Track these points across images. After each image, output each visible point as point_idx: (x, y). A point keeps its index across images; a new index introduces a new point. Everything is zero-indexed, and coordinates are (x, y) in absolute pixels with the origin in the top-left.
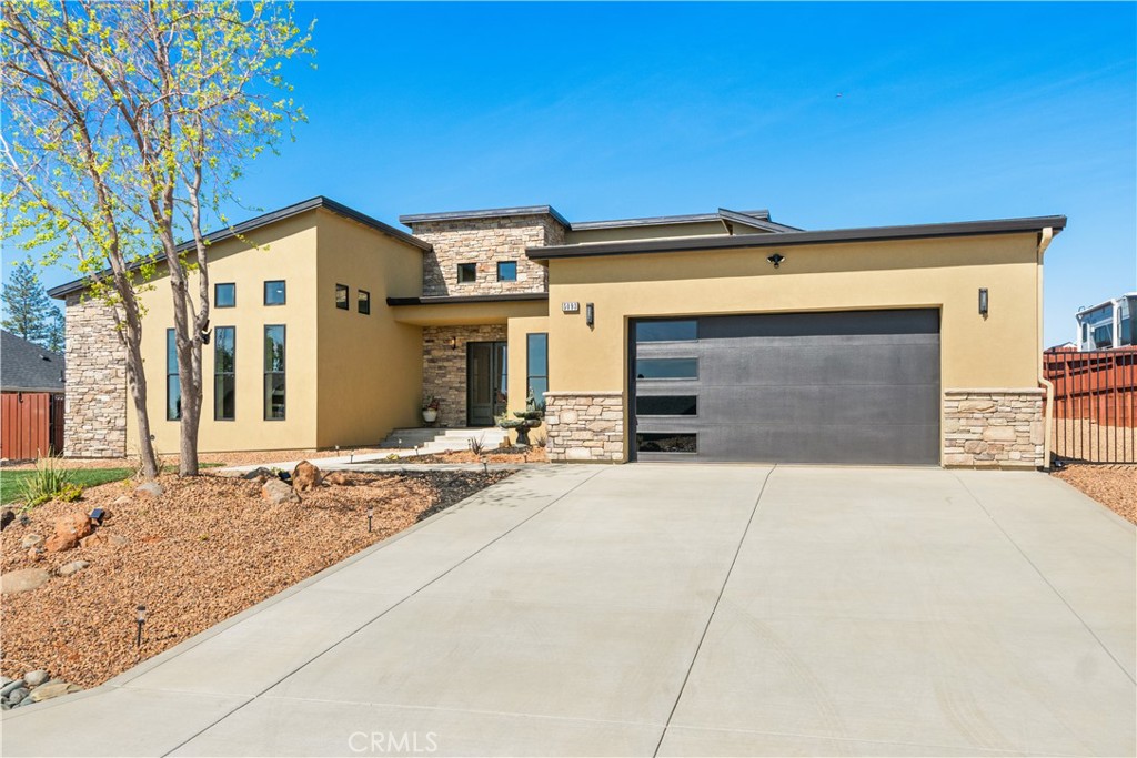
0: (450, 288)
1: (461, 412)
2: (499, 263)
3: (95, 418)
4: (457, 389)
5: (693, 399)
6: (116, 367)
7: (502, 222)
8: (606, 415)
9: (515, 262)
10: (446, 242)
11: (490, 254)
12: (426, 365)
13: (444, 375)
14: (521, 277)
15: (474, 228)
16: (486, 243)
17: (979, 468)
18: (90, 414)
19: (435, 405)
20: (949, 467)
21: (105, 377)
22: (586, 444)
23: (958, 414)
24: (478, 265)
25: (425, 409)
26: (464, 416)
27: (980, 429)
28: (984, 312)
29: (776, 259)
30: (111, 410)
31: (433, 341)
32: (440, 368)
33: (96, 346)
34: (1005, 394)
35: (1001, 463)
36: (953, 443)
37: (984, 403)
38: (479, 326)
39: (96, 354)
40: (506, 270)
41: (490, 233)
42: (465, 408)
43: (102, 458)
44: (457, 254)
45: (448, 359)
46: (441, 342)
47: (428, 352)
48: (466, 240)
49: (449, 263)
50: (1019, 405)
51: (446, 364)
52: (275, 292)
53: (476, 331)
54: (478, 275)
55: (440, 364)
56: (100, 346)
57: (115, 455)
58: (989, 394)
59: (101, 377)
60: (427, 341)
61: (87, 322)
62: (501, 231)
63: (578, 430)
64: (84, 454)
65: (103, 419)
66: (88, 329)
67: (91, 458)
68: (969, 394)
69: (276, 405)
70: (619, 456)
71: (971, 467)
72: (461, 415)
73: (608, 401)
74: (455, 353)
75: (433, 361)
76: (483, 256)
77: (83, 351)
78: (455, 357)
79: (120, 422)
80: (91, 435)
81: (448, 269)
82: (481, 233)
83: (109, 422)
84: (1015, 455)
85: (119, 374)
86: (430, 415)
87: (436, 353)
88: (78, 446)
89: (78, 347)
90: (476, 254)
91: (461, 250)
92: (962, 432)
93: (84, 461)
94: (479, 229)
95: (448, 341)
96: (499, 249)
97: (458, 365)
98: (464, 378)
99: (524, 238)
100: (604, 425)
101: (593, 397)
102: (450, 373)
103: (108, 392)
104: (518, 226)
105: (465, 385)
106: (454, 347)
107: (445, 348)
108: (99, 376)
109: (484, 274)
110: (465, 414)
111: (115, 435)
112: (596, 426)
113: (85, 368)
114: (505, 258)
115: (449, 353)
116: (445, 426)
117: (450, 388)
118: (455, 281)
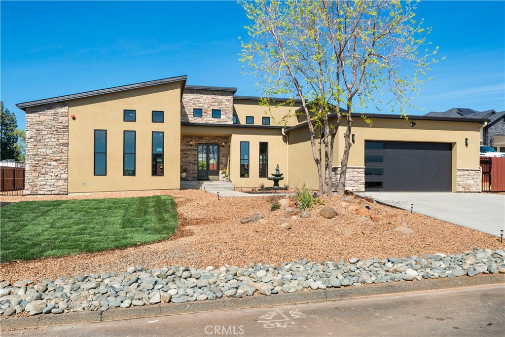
0: (190, 119)
1: (195, 173)
2: (213, 110)
3: (47, 173)
4: (193, 164)
5: (382, 170)
6: (62, 147)
7: (214, 92)
8: (359, 175)
9: (220, 110)
10: (188, 98)
11: (209, 105)
13: (187, 157)
14: (222, 117)
15: (201, 93)
16: (207, 101)
17: (465, 192)
18: (43, 171)
19: (186, 171)
20: (457, 192)
21: (54, 153)
22: (352, 185)
23: (461, 176)
24: (203, 110)
25: (182, 172)
26: (196, 175)
27: (466, 181)
28: (467, 145)
29: (414, 124)
30: (58, 169)
33: (48, 136)
34: (472, 170)
35: (471, 191)
36: (459, 185)
37: (467, 173)
38: (203, 136)
39: (48, 140)
40: (216, 113)
41: (209, 96)
42: (196, 172)
43: (51, 194)
44: (194, 104)
45: (188, 150)
46: (185, 142)
48: (198, 98)
49: (190, 108)
50: (474, 173)
51: (187, 152)
52: (158, 116)
53: (202, 138)
54: (203, 114)
56: (50, 136)
57: (61, 193)
58: (468, 170)
59: (51, 152)
61: (42, 123)
62: (214, 96)
63: (350, 180)
64: (39, 192)
65: (53, 174)
66: (41, 127)
67: (44, 194)
68: (463, 170)
70: (364, 190)
71: (463, 192)
72: (195, 175)
73: (360, 170)
74: (192, 148)
75: (181, 151)
76: (206, 106)
77: (38, 138)
78: (192, 150)
79: (64, 176)
80: (44, 183)
81: (189, 110)
82: (205, 96)
83: (57, 176)
84: (474, 188)
85: (64, 151)
86: (184, 175)
87: (183, 147)
88: (35, 189)
89: (35, 135)
90: (203, 105)
91: (195, 102)
92: (461, 181)
93: (38, 196)
94: (204, 94)
95: (189, 142)
96: (213, 104)
97: (194, 153)
98: (196, 159)
99: (224, 100)
100: (359, 178)
101: (355, 168)
102: (189, 156)
103: (56, 160)
104: (222, 95)
105: (196, 162)
106: (191, 145)
107: (187, 145)
108: (49, 152)
109: (206, 114)
110: (197, 175)
111: (61, 183)
112: (356, 179)
113: (40, 147)
114: (216, 108)
115: (189, 147)
116: (187, 180)
117: (190, 163)
118: (193, 116)
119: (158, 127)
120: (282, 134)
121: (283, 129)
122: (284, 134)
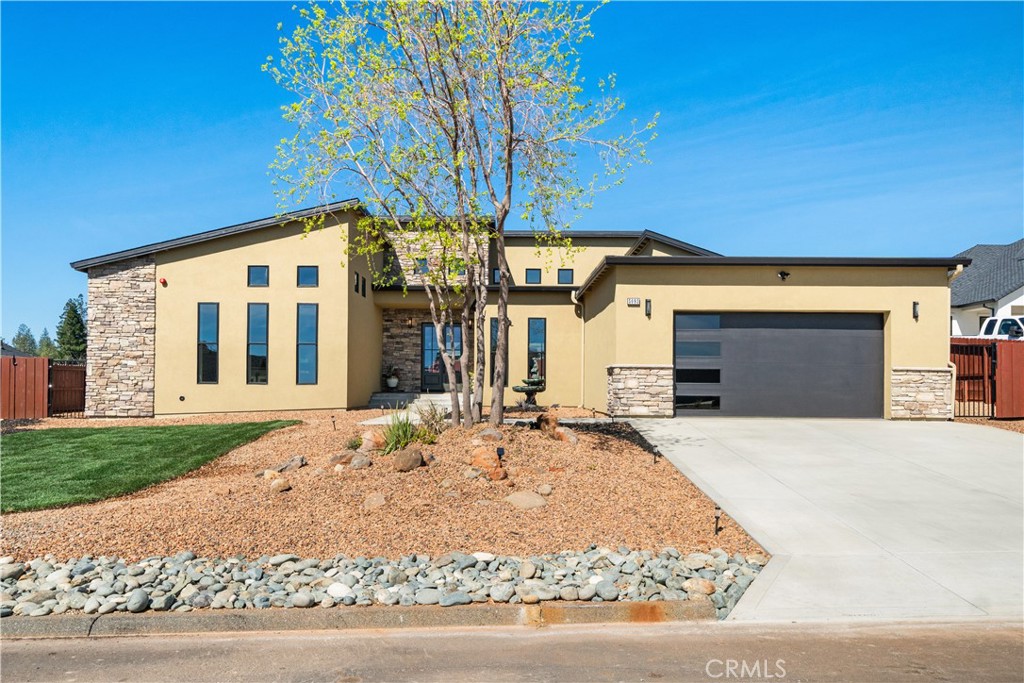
0: (407, 277)
1: (417, 379)
3: (120, 380)
4: (413, 361)
5: (717, 372)
6: (144, 335)
8: (660, 382)
11: (443, 251)
12: (385, 340)
13: (402, 349)
17: (913, 419)
18: (115, 377)
19: (396, 374)
20: (893, 419)
21: (132, 344)
22: (645, 403)
23: (900, 384)
25: (389, 377)
26: (418, 383)
27: (914, 394)
28: (916, 316)
29: (784, 275)
30: (138, 374)
31: (391, 321)
32: (398, 343)
33: (122, 316)
34: (929, 371)
35: (927, 416)
36: (897, 403)
37: (916, 377)
39: (122, 323)
42: (419, 377)
43: (128, 417)
44: (415, 250)
45: (405, 336)
46: (399, 322)
47: (386, 329)
49: (407, 257)
50: (938, 378)
51: (403, 340)
52: (308, 276)
53: (430, 314)
55: (398, 340)
56: (126, 315)
57: (142, 414)
58: (919, 371)
59: (127, 344)
60: (387, 321)
61: (112, 294)
63: (640, 393)
64: (108, 413)
65: (130, 382)
66: (112, 300)
67: (116, 417)
68: (907, 371)
69: (307, 372)
70: (671, 412)
71: (907, 419)
72: (416, 382)
73: (662, 372)
74: (411, 331)
75: (391, 337)
76: (437, 253)
77: (107, 319)
78: (412, 335)
79: (148, 385)
80: (115, 396)
81: (406, 261)
82: (434, 235)
83: (137, 384)
84: (935, 411)
85: (147, 341)
86: (393, 382)
87: (394, 331)
88: (101, 406)
89: (103, 315)
90: (431, 251)
92: (903, 396)
93: (107, 420)
95: (405, 321)
97: (414, 341)
98: (419, 353)
100: (660, 389)
101: (650, 369)
102: (407, 347)
103: (135, 358)
105: (419, 358)
106: (410, 327)
107: (402, 327)
108: (124, 343)
110: (420, 381)
111: (142, 397)
112: (652, 390)
113: (110, 335)
115: (405, 331)
116: (403, 392)
117: (407, 360)
118: (412, 272)
119: (307, 295)
120: (572, 303)
121: (573, 293)
122: (575, 301)
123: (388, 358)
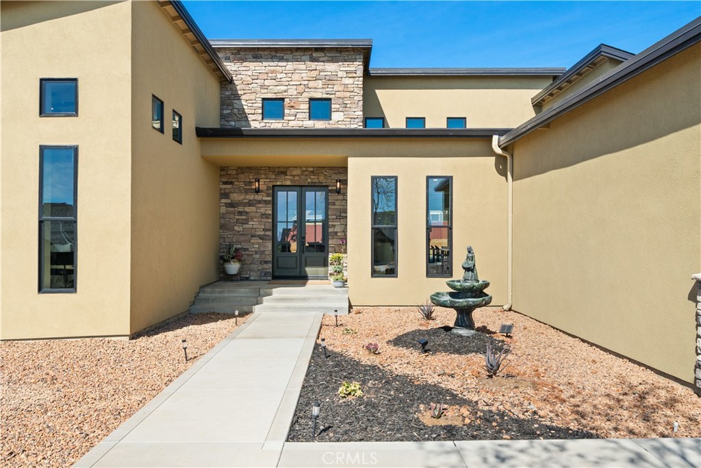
1: (266, 262)
2: (311, 99)
4: (261, 237)
7: (315, 55)
9: (330, 99)
10: (249, 73)
11: (301, 89)
12: (223, 210)
13: (246, 222)
14: (336, 116)
15: (281, 59)
16: (296, 77)
19: (237, 256)
24: (287, 101)
25: (227, 261)
26: (269, 267)
31: (231, 183)
32: (240, 213)
38: (288, 168)
40: (320, 107)
41: (301, 66)
42: (269, 258)
44: (262, 87)
45: (250, 204)
46: (242, 185)
47: (225, 195)
48: (272, 72)
49: (253, 97)
51: (247, 209)
53: (285, 173)
54: (287, 111)
55: (241, 209)
60: (225, 183)
62: (313, 65)
69: (59, 268)
72: (266, 266)
74: (259, 197)
75: (232, 205)
76: (292, 91)
78: (259, 202)
81: (251, 104)
82: (290, 66)
86: (233, 267)
87: (236, 197)
90: (284, 88)
91: (267, 83)
94: (287, 61)
95: (250, 183)
96: (311, 84)
97: (262, 210)
98: (269, 226)
99: (340, 74)
102: (252, 218)
104: (333, 60)
105: (270, 233)
106: (257, 191)
107: (246, 192)
109: (293, 111)
110: (270, 265)
114: (319, 95)
115: (251, 197)
116: (247, 279)
117: (253, 236)
118: (260, 117)
119: (58, 131)
120: (492, 153)
121: (495, 138)
122: (499, 151)
123: (227, 234)
